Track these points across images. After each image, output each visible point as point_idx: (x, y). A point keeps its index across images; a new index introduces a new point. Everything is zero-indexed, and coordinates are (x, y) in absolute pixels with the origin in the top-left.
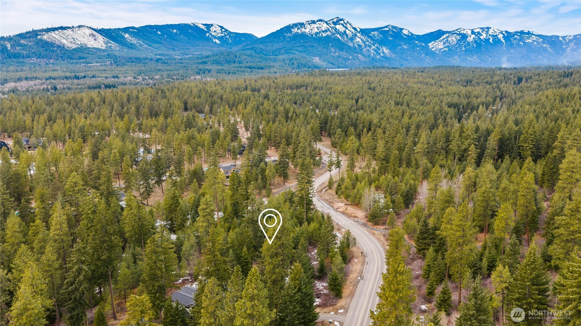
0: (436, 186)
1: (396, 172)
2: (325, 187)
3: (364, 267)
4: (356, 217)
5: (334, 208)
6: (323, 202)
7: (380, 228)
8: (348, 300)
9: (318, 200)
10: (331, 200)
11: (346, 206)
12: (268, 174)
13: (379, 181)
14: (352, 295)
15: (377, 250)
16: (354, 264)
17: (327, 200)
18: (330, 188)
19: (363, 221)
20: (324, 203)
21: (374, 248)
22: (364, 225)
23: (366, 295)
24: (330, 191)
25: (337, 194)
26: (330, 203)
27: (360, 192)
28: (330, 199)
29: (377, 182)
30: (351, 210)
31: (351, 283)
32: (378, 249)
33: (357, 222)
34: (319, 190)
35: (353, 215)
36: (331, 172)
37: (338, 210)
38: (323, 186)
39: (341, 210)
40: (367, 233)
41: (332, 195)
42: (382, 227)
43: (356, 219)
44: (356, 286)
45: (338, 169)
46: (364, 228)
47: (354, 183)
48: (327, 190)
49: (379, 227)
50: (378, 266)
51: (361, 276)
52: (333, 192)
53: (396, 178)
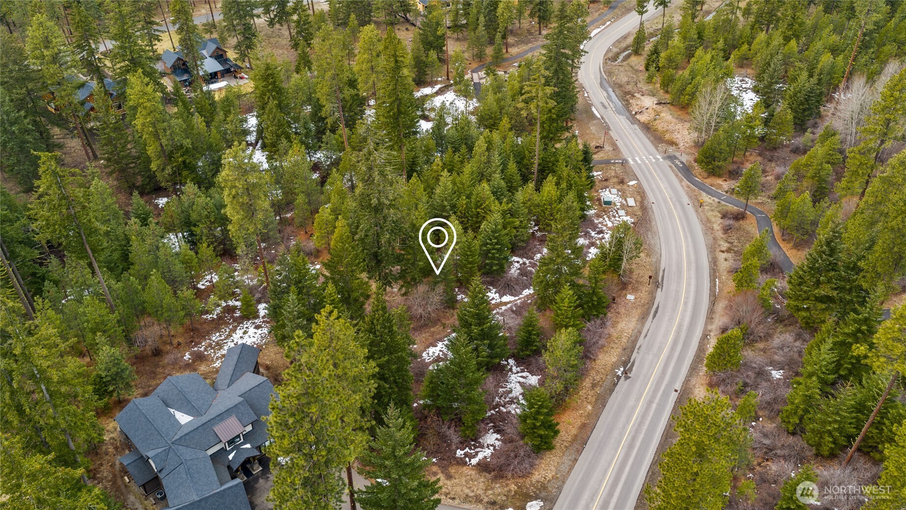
0: (888, 122)
1: (796, 26)
2: (626, 49)
3: (643, 324)
4: (672, 143)
5: (630, 112)
6: (610, 90)
7: (720, 187)
8: (567, 460)
9: (601, 84)
10: (629, 88)
11: (659, 107)
12: (502, 15)
13: (750, 44)
14: (580, 441)
15: (693, 265)
16: (622, 310)
17: (620, 86)
18: (636, 52)
19: (685, 158)
20: (612, 94)
21: (688, 256)
22: (686, 171)
23: (620, 442)
24: (634, 60)
25: (647, 70)
26: (626, 96)
27: (695, 81)
28: (628, 83)
29: (745, 47)
30: (668, 119)
31: (594, 386)
32: (697, 260)
33: (672, 158)
34: (610, 55)
35: (667, 136)
36: (644, 15)
37: (638, 117)
38: (623, 45)
39: (643, 118)
40: (686, 200)
41: (637, 71)
42: (726, 185)
43: (671, 150)
44: (601, 402)
45: (661, 7)
46: (681, 181)
47: (692, 46)
48: (628, 56)
49: (720, 181)
50: (680, 326)
51: (625, 364)
52: (639, 62)
53: (793, 43)
